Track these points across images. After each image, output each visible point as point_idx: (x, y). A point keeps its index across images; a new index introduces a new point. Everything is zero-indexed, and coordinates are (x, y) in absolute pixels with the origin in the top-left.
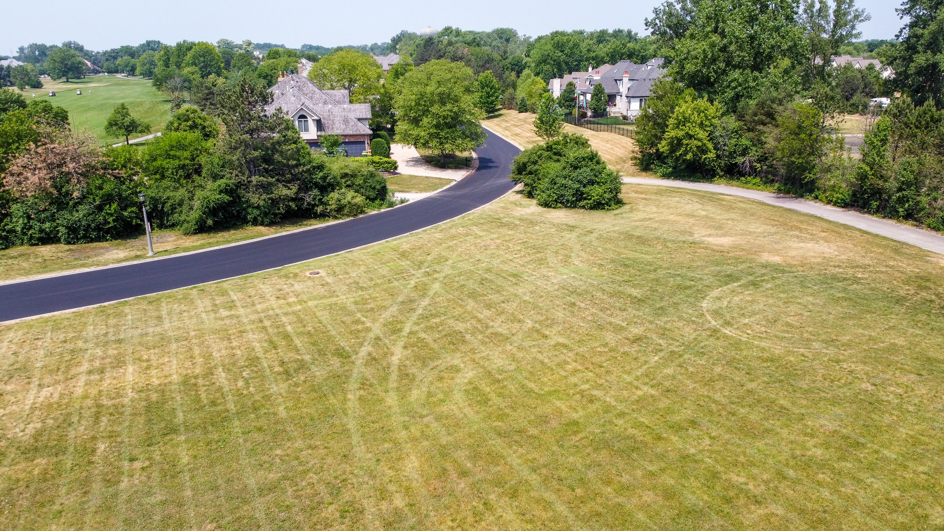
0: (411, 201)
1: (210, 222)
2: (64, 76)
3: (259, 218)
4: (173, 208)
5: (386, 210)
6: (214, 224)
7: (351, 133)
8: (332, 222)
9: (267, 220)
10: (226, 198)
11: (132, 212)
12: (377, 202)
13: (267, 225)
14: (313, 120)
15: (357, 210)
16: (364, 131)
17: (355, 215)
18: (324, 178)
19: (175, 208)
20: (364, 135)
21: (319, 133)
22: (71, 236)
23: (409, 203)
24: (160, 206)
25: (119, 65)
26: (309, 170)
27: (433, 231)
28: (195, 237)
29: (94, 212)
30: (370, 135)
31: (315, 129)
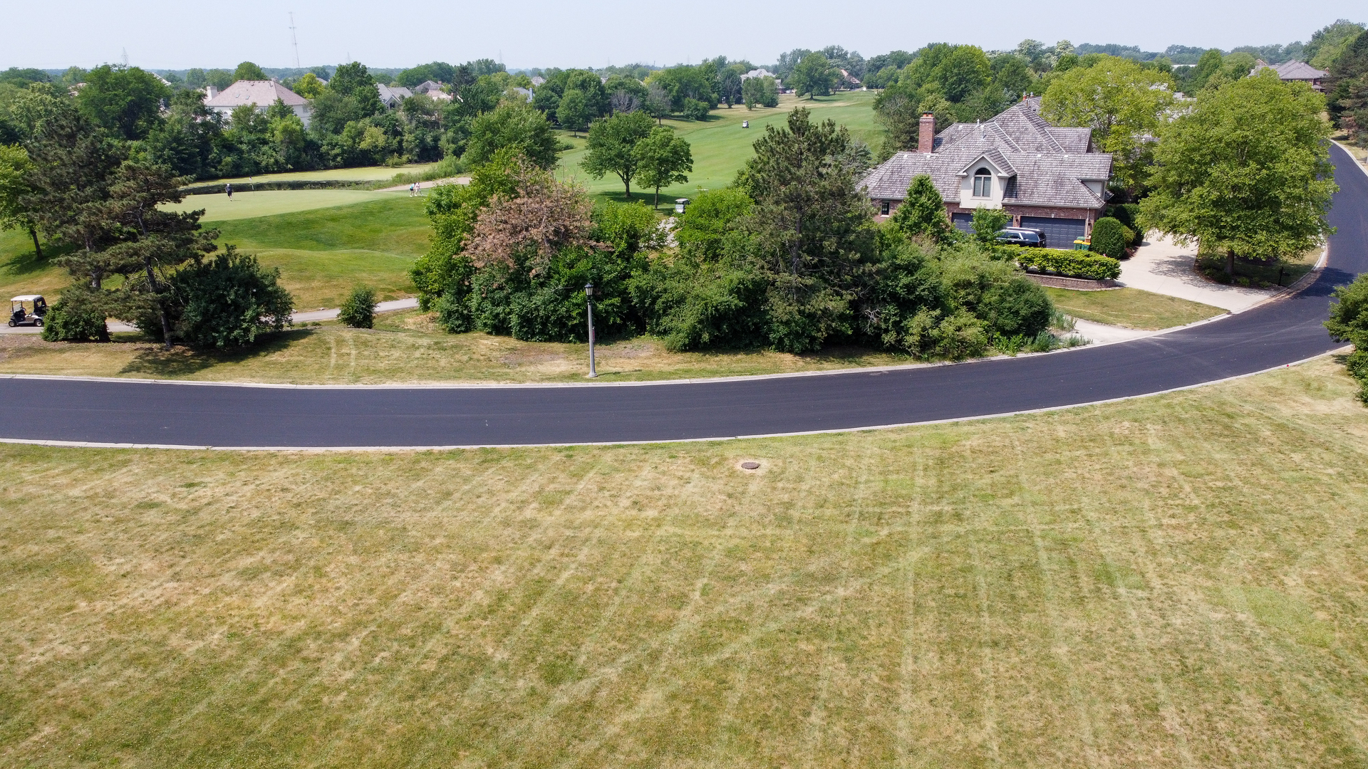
0: (1097, 344)
1: (706, 337)
2: (807, 91)
3: (787, 341)
4: (667, 307)
5: (1030, 355)
6: (711, 341)
7: (1061, 204)
8: (909, 365)
9: (797, 346)
10: (735, 302)
11: (612, 304)
12: (1016, 339)
13: (796, 354)
14: (1000, 178)
15: (964, 348)
16: (1086, 202)
17: (958, 358)
18: (910, 288)
19: (671, 307)
20: (1085, 210)
21: (1006, 201)
22: (525, 330)
23: (1089, 346)
24: (648, 301)
25: (880, 78)
26: (885, 270)
27: (1070, 417)
28: (680, 357)
29: (556, 300)
30: (1096, 210)
31: (1001, 193)
